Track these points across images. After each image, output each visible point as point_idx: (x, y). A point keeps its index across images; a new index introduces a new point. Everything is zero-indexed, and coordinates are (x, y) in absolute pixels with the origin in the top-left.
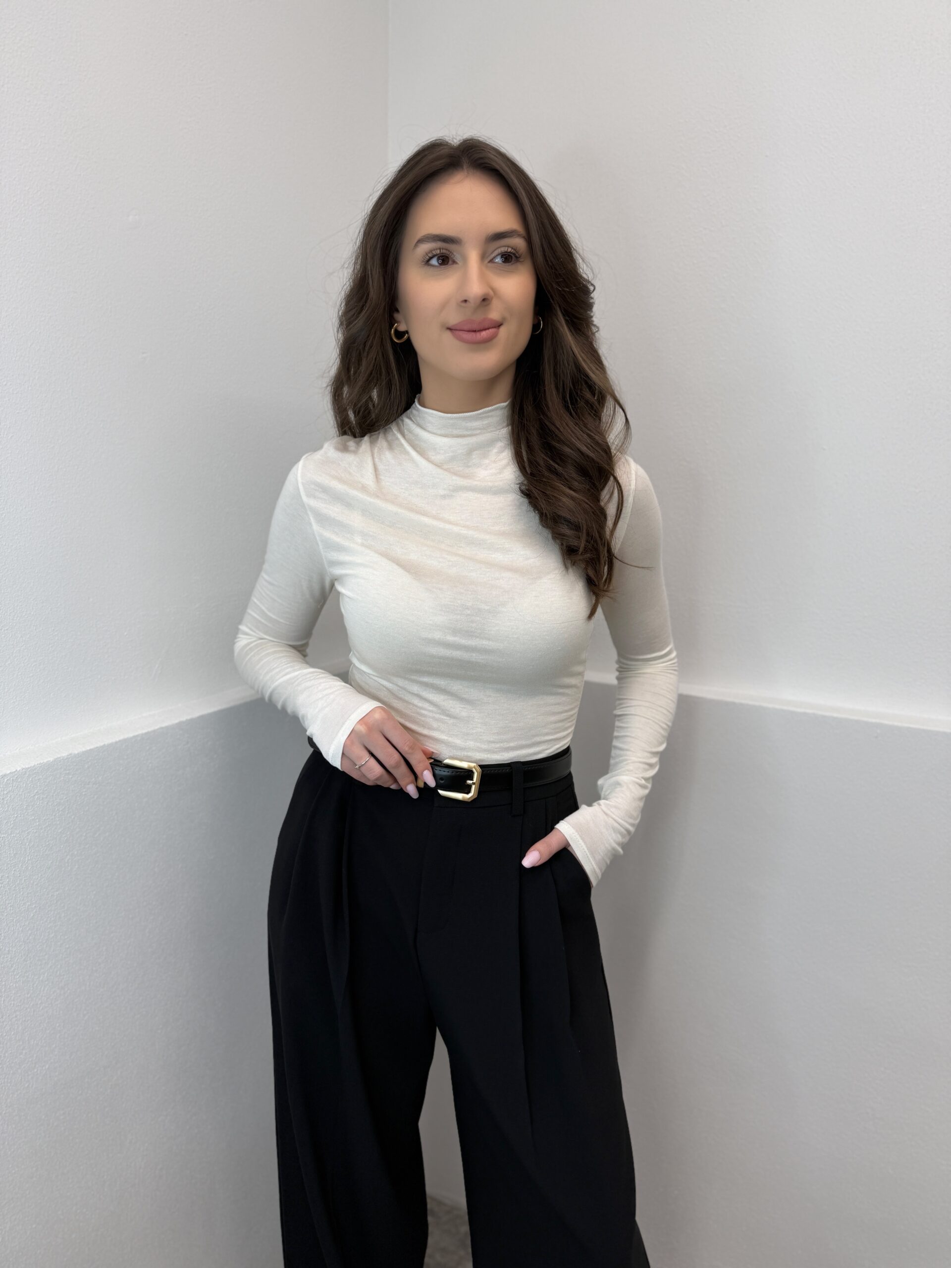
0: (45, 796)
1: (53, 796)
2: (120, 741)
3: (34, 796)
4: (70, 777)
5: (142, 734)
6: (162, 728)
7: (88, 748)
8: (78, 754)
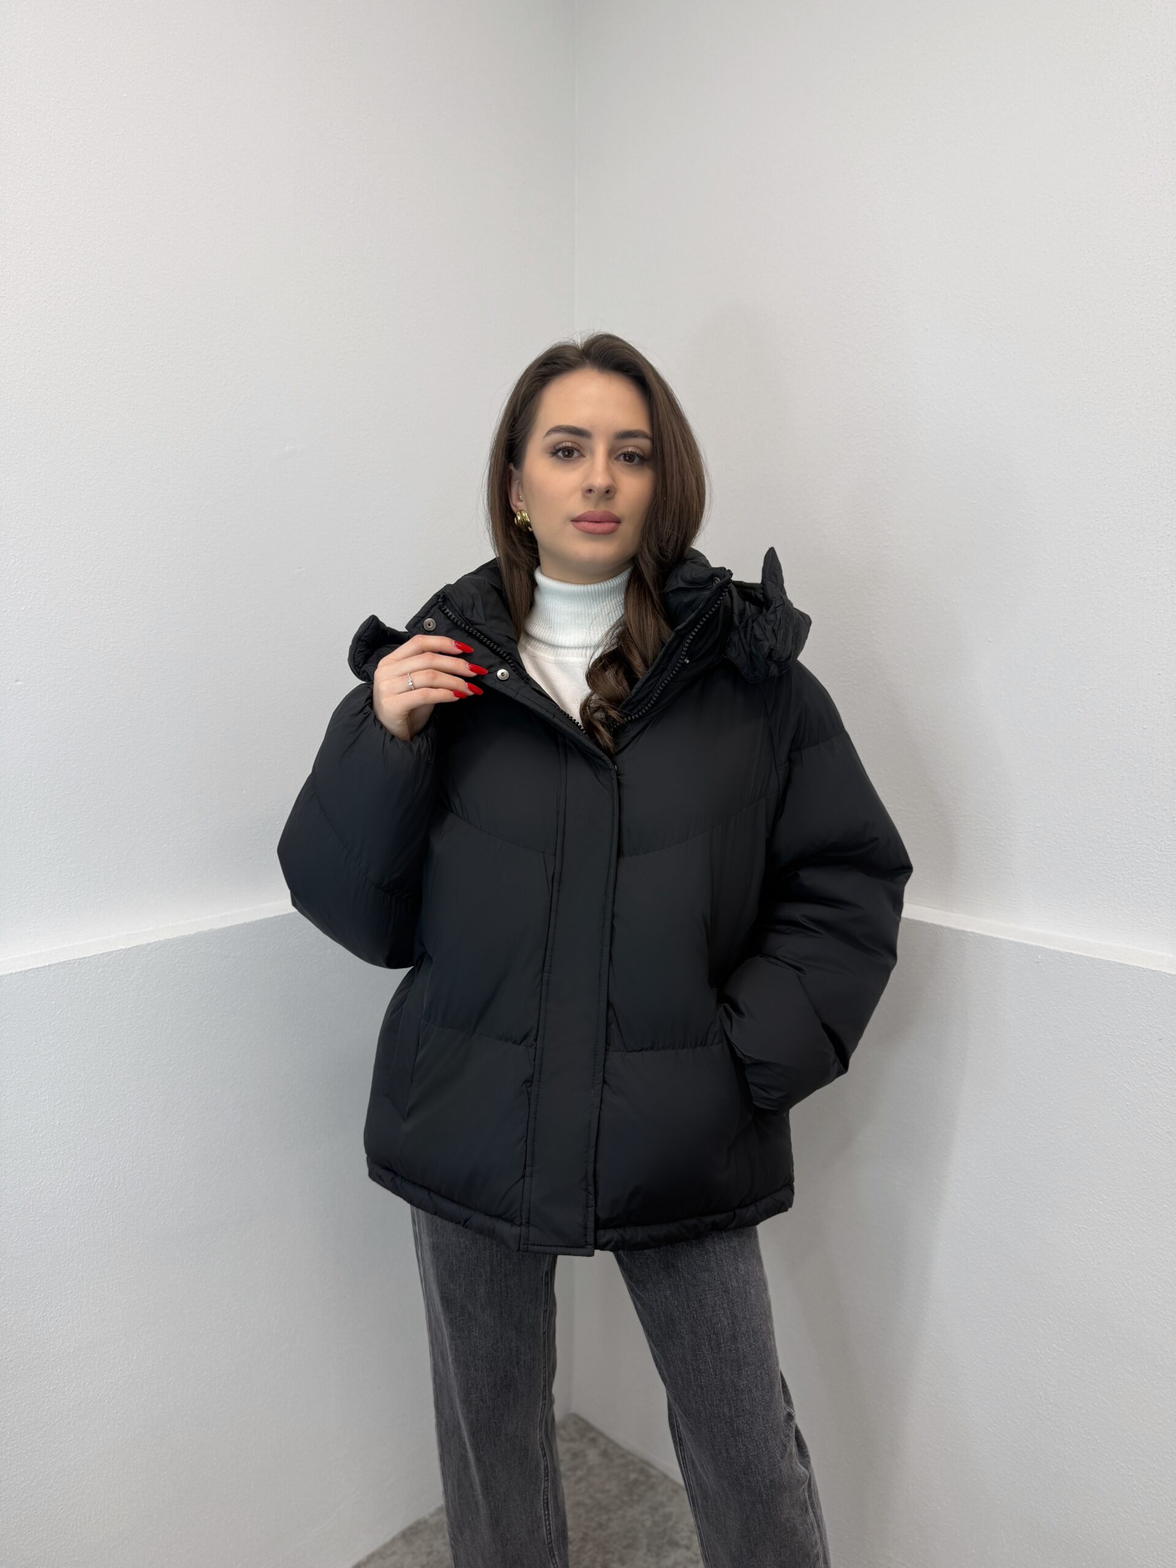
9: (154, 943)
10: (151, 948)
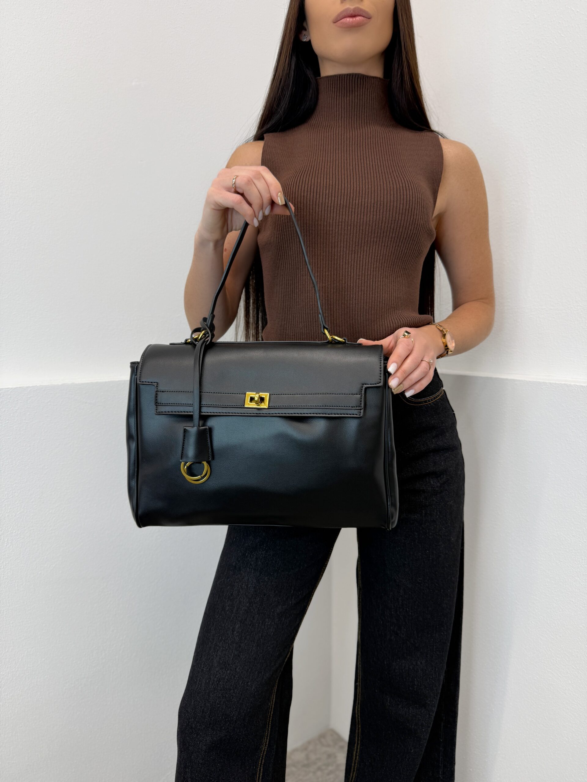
9: (32, 386)
10: (30, 390)
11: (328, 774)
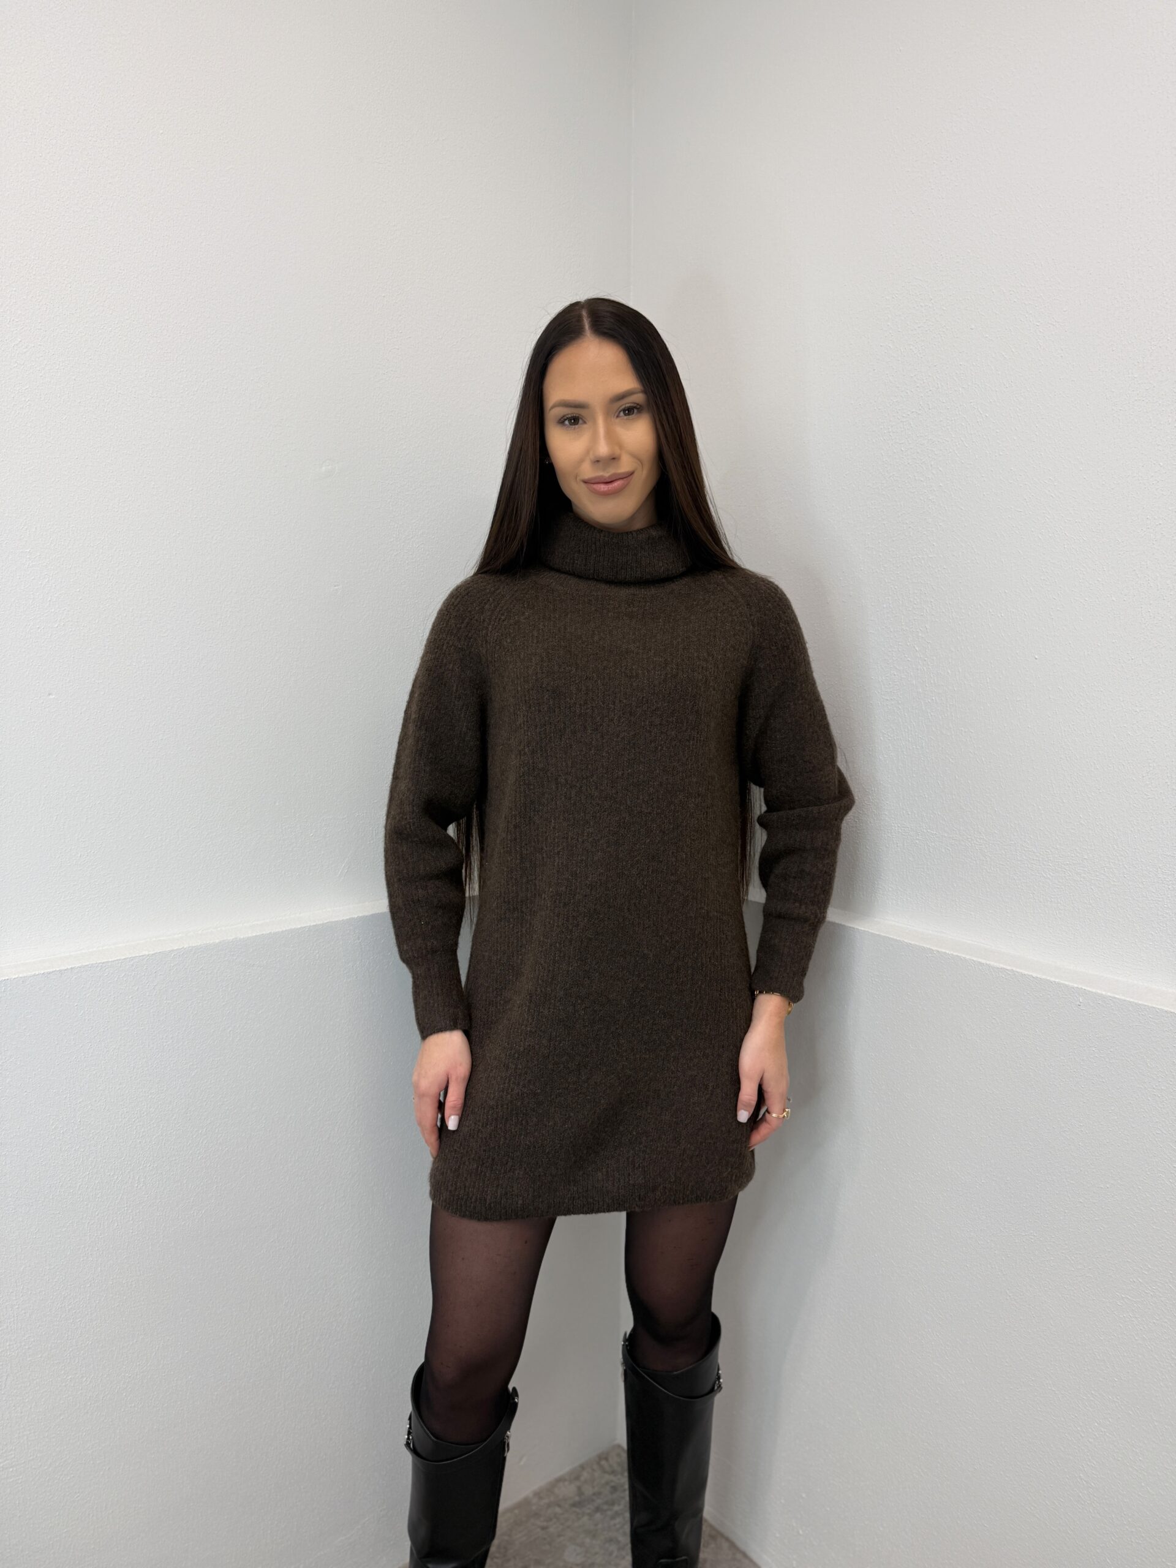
0: (209, 972)
1: (217, 973)
2: (286, 931)
3: (199, 971)
4: (235, 958)
5: (310, 926)
6: (332, 922)
7: (254, 935)
8: (244, 938)
9: (178, 949)
10: (174, 955)
11: (613, 1518)
